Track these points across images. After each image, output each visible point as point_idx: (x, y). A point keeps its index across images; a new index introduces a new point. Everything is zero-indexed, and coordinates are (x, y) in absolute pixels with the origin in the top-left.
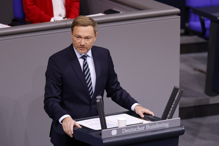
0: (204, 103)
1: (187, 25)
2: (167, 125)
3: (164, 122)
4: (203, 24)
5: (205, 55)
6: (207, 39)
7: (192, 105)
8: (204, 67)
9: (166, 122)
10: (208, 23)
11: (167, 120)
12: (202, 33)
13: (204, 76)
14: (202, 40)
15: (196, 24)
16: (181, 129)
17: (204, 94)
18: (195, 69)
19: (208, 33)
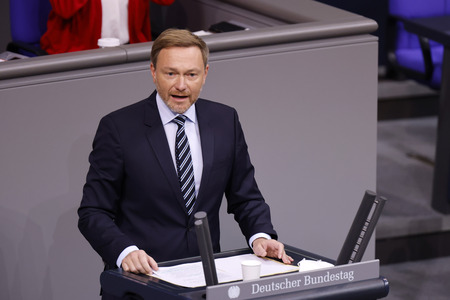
0: (431, 228)
1: (392, 56)
2: (350, 276)
3: (344, 270)
4: (427, 54)
5: (432, 122)
6: (435, 87)
7: (404, 233)
8: (430, 151)
9: (348, 269)
10: (438, 53)
11: (350, 264)
12: (425, 76)
13: (430, 169)
14: (424, 90)
15: (412, 55)
16: (380, 284)
17: (429, 207)
18: (410, 155)
19: (437, 74)
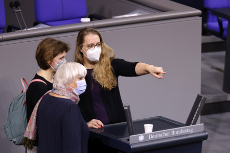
0: (222, 100)
1: (205, 25)
2: (191, 131)
4: (221, 24)
5: (223, 53)
6: (224, 38)
7: (211, 102)
8: (222, 66)
9: (190, 128)
10: (225, 23)
11: (191, 126)
12: (220, 33)
13: (222, 74)
14: (219, 40)
15: (214, 25)
16: (204, 134)
17: (222, 91)
18: (213, 68)
19: (225, 33)
